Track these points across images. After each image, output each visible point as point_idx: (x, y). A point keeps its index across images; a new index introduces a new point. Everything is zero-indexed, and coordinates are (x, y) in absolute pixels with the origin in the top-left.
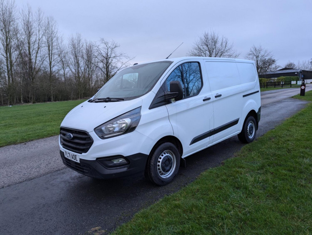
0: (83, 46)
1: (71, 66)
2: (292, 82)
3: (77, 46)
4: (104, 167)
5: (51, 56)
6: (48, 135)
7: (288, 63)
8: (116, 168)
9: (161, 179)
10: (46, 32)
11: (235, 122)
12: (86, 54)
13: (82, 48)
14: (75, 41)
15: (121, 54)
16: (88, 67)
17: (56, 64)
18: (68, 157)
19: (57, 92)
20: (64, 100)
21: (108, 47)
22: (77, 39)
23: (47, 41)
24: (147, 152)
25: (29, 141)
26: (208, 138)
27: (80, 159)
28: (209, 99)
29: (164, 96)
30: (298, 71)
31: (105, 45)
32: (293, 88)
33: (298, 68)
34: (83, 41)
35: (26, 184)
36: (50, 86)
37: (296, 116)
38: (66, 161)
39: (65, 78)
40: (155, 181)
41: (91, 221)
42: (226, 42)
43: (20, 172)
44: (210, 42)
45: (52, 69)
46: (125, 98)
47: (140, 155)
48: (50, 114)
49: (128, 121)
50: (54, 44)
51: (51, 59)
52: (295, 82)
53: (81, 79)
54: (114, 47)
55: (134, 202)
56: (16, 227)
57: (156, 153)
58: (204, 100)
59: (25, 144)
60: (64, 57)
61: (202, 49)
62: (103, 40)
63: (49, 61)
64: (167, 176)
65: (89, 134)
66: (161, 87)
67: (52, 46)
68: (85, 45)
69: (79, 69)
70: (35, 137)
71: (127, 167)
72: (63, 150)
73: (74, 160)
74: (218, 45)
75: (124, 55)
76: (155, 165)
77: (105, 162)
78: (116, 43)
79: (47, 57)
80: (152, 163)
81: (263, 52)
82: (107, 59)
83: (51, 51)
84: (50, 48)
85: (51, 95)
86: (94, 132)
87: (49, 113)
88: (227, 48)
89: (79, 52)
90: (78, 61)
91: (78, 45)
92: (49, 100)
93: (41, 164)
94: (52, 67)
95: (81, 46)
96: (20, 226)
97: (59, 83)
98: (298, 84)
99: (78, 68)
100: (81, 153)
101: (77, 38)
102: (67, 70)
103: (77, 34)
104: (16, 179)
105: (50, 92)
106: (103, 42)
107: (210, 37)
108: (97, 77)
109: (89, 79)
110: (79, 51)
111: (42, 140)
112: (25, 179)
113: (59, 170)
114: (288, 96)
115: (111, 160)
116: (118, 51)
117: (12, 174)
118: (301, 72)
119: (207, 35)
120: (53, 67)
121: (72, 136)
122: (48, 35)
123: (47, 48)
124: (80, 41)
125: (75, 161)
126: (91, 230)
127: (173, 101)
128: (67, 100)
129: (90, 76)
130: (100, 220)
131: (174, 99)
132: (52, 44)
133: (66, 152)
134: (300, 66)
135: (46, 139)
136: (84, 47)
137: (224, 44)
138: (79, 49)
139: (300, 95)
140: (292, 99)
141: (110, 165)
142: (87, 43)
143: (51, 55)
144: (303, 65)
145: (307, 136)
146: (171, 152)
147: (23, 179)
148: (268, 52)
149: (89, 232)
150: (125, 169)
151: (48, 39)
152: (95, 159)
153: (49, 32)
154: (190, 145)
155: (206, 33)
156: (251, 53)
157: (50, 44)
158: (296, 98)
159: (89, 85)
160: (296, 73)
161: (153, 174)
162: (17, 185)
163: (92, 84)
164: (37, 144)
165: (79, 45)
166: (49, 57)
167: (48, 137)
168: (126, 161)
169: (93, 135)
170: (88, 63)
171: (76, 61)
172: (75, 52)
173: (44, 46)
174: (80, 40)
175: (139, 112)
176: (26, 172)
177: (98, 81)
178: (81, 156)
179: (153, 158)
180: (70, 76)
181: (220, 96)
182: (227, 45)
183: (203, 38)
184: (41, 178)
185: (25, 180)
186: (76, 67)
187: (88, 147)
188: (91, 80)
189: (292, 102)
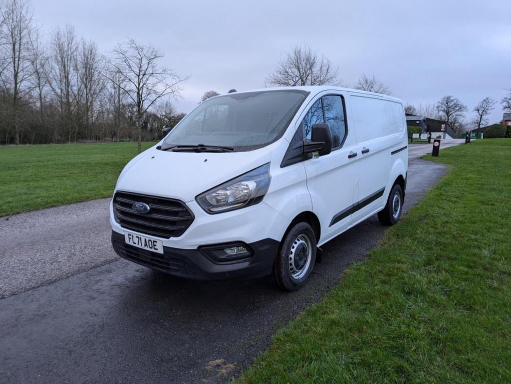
0: (77, 48)
1: (54, 84)
2: (414, 134)
3: (66, 48)
4: (210, 261)
5: (17, 62)
6: (46, 204)
7: (406, 106)
8: (231, 262)
9: (293, 280)
10: (10, 17)
11: (380, 194)
12: (83, 63)
13: (75, 53)
14: (63, 39)
15: (165, 70)
16: (86, 87)
17: (27, 76)
18: (135, 243)
19: (28, 128)
20: (41, 143)
21: (142, 56)
22: (66, 35)
23: (10, 34)
24: (279, 238)
25: (13, 214)
26: (350, 215)
27: (164, 247)
28: (355, 155)
29: (302, 148)
30: (421, 119)
31: (137, 52)
32: (414, 143)
33: (418, 115)
34: (77, 39)
35: (47, 291)
36: (14, 115)
37: (442, 186)
38: (126, 251)
39: (41, 102)
40: (285, 283)
41: (202, 350)
42: (327, 66)
43: (22, 269)
44: (303, 63)
45: (18, 85)
46: (235, 147)
47: (268, 241)
48: (29, 167)
49: (252, 185)
50: (24, 40)
51: (18, 67)
52: (418, 134)
53: (72, 108)
54: (153, 57)
55: (258, 317)
56: (69, 365)
57: (288, 239)
58: (350, 157)
59: (7, 220)
60: (42, 66)
61: (290, 74)
62: (133, 42)
63: (13, 71)
64: (299, 275)
65: (186, 205)
66: (296, 132)
67: (20, 45)
68: (81, 47)
69: (70, 90)
70: (23, 208)
71: (249, 261)
72: (124, 231)
73: (149, 249)
74: (316, 70)
75: (170, 72)
76: (288, 258)
77: (213, 252)
78: (156, 50)
79: (10, 63)
80: (284, 255)
81: (377, 87)
82: (139, 76)
83: (17, 54)
84: (17, 47)
85: (15, 133)
86: (195, 202)
87: (27, 165)
88: (329, 76)
89: (69, 59)
90: (68, 74)
91: (68, 45)
92: (12, 141)
93: (58, 255)
94: (18, 81)
95: (74, 48)
96: (76, 363)
97: (32, 112)
98: (422, 138)
99: (68, 87)
100: (168, 238)
101: (66, 33)
102: (46, 89)
103: (67, 26)
104: (22, 282)
105: (14, 127)
106: (134, 45)
107: (303, 56)
108: (102, 106)
109: (88, 108)
110: (69, 57)
111: (38, 213)
112: (39, 283)
113: (98, 266)
114: (415, 156)
115: (223, 249)
116: (159, 64)
117: (8, 274)
118: (424, 121)
119: (299, 52)
120: (21, 81)
121: (149, 208)
122: (13, 22)
123: (11, 47)
124: (72, 39)
125: (153, 250)
126: (210, 365)
127: (315, 156)
128: (45, 143)
129: (89, 104)
130: (217, 349)
131: (317, 153)
132: (20, 39)
133: (129, 235)
134: (422, 112)
135: (44, 211)
136: (79, 50)
137: (325, 69)
138: (70, 54)
139: (431, 155)
140: (422, 160)
141: (222, 257)
142: (85, 45)
143: (19, 61)
144: (426, 110)
145: (470, 216)
146: (307, 237)
147: (36, 281)
148: (384, 88)
149: (207, 368)
150: (245, 265)
151: (12, 30)
152: (196, 248)
153: (15, 18)
154: (330, 226)
155: (299, 49)
156: (359, 86)
157: (16, 39)
158: (428, 160)
159: (88, 119)
160: (418, 122)
161: (283, 273)
162: (29, 292)
163: (92, 117)
164: (29, 220)
165: (70, 45)
166: (14, 63)
167: (46, 208)
168: (246, 251)
169: (194, 207)
170: (86, 80)
171: (63, 74)
172: (62, 58)
173: (5, 42)
174: (73, 37)
175: (267, 172)
176: (36, 271)
177: (103, 112)
178: (166, 241)
179: (285, 246)
180: (52, 99)
181: (367, 151)
182: (329, 71)
183: (293, 55)
184: (71, 279)
185: (41, 284)
186: (64, 85)
187: (183, 227)
188: (90, 109)
189: (425, 165)
